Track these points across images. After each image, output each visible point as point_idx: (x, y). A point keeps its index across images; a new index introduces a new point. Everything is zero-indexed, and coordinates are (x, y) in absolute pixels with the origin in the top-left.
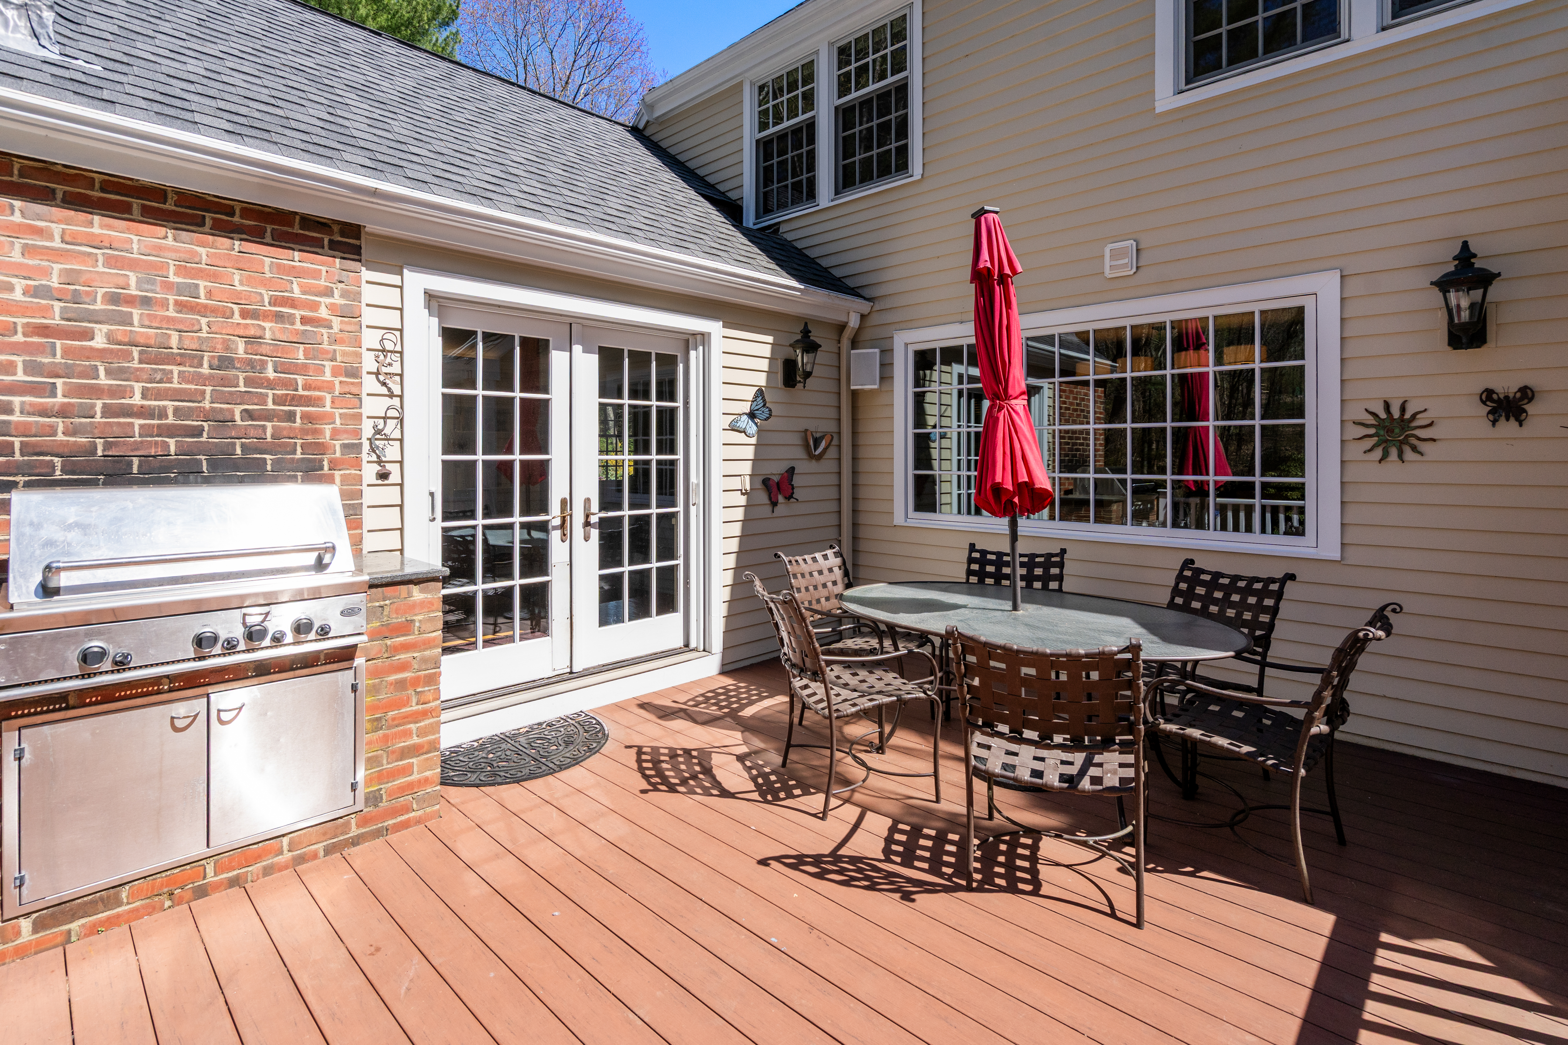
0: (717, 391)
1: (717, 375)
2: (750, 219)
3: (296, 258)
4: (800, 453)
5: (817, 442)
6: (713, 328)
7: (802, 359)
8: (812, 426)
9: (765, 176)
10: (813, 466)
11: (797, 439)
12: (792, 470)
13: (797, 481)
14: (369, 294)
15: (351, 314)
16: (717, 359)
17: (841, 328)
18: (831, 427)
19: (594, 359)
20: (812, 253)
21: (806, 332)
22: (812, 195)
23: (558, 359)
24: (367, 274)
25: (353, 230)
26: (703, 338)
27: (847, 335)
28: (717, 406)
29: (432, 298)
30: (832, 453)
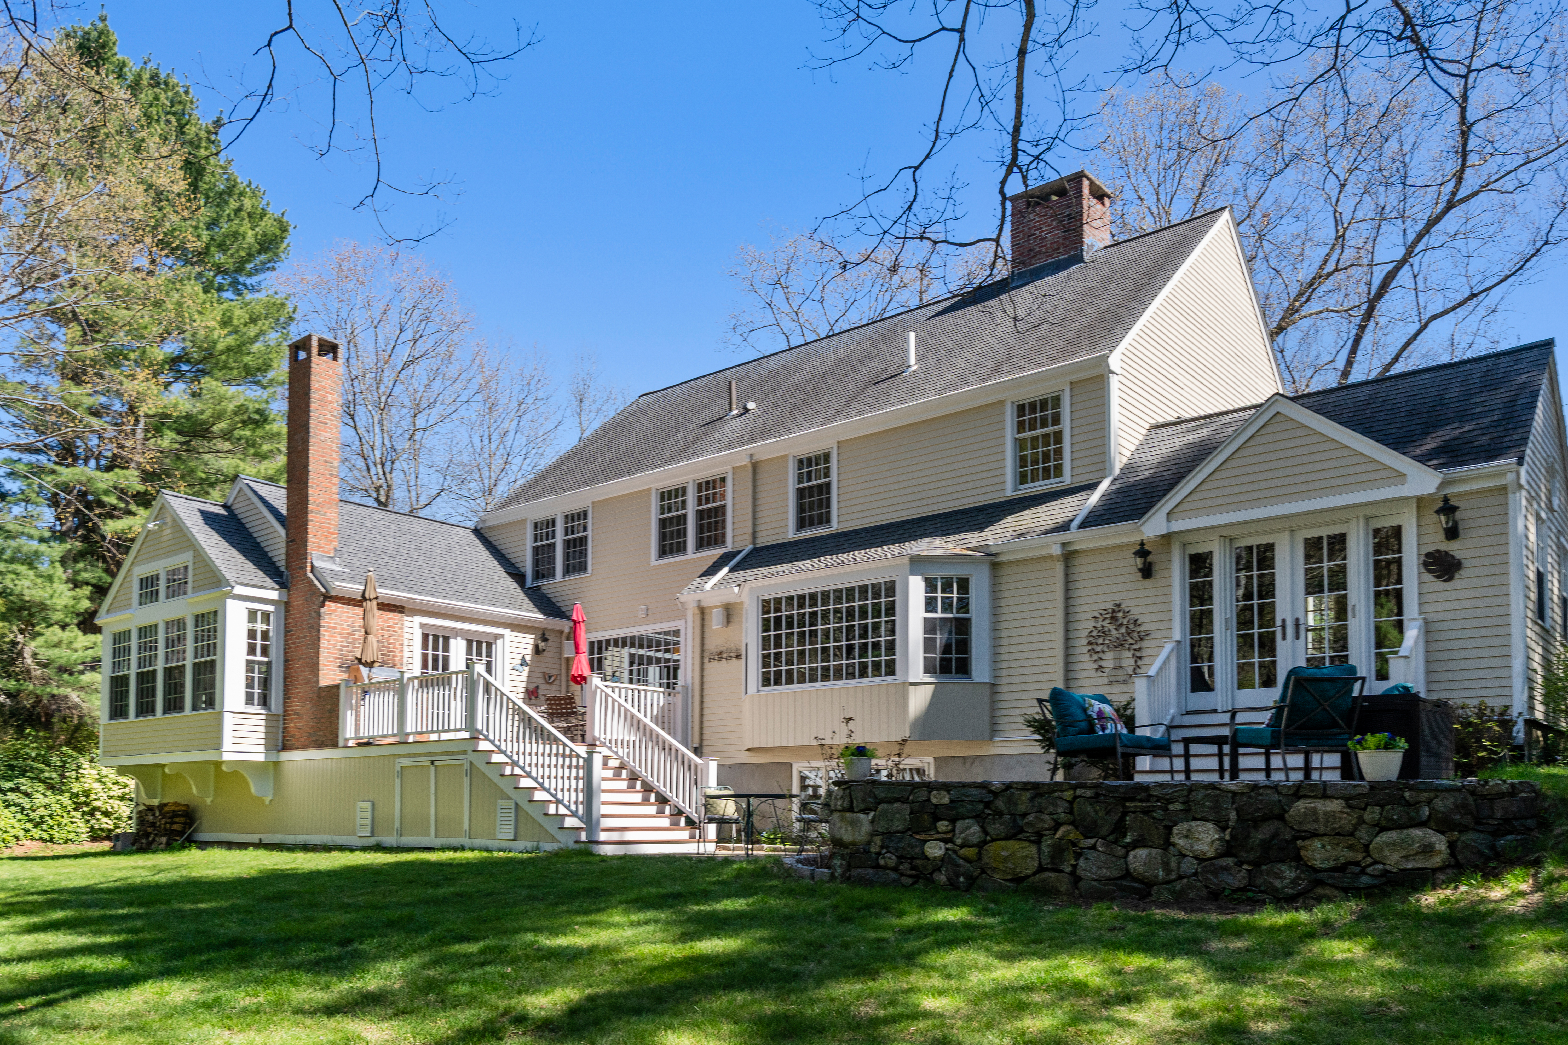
0: (508, 655)
1: (508, 649)
2: (529, 583)
3: (391, 614)
4: (542, 681)
5: (550, 677)
6: (506, 632)
7: (542, 645)
8: (547, 671)
9: (536, 562)
10: (548, 687)
11: (541, 675)
12: (537, 687)
13: (540, 691)
14: (406, 624)
15: (402, 629)
16: (508, 644)
17: (562, 632)
18: (556, 672)
19: (465, 642)
20: (554, 600)
21: (544, 634)
22: (554, 575)
23: (452, 642)
24: (406, 618)
25: (403, 607)
26: (502, 636)
27: (565, 635)
28: (508, 661)
29: (422, 625)
30: (557, 682)
